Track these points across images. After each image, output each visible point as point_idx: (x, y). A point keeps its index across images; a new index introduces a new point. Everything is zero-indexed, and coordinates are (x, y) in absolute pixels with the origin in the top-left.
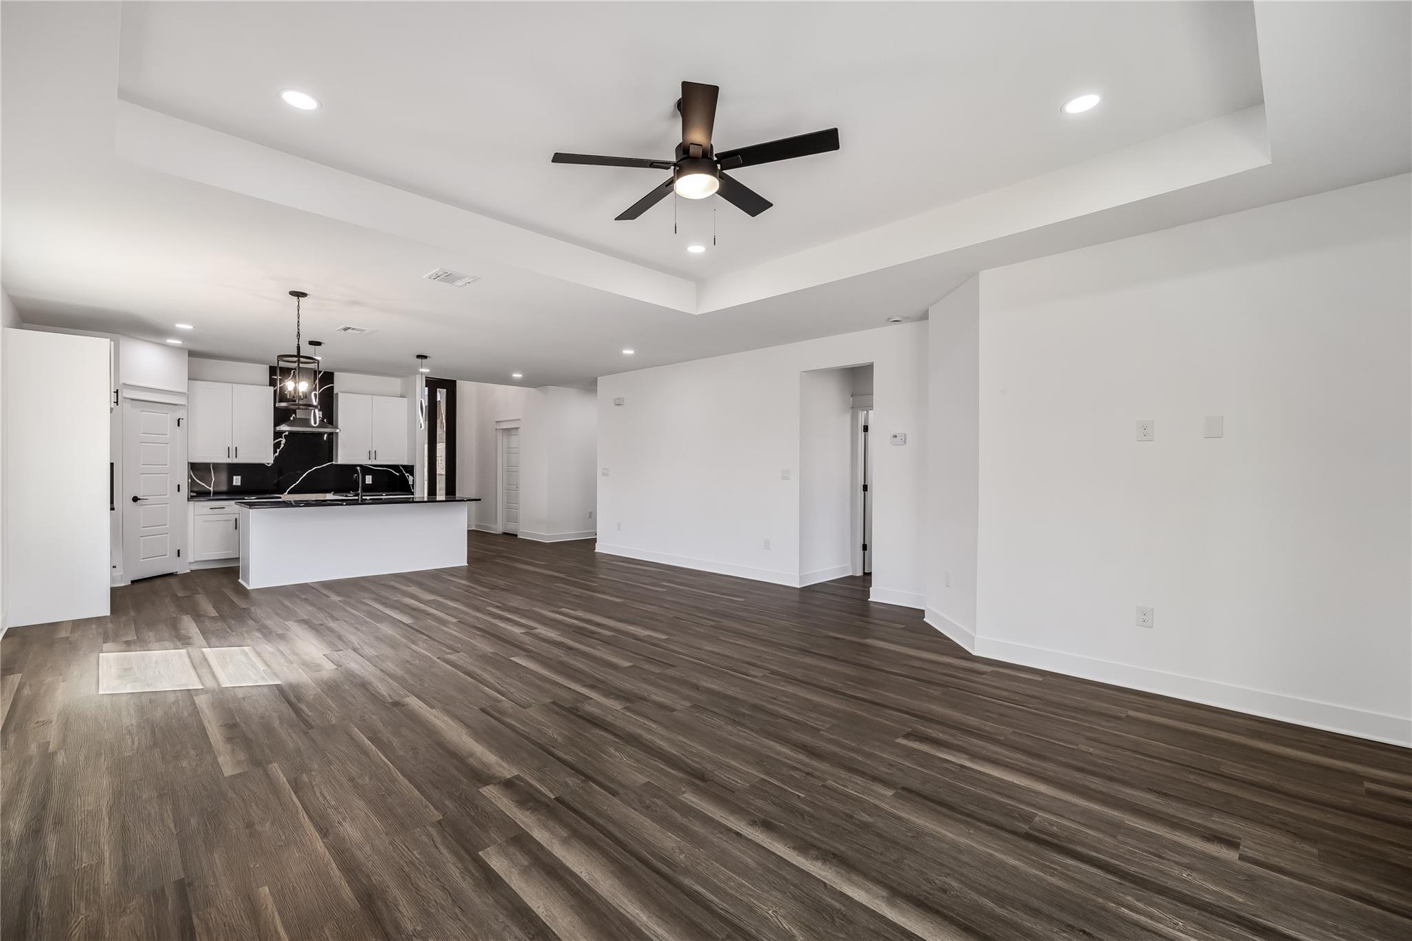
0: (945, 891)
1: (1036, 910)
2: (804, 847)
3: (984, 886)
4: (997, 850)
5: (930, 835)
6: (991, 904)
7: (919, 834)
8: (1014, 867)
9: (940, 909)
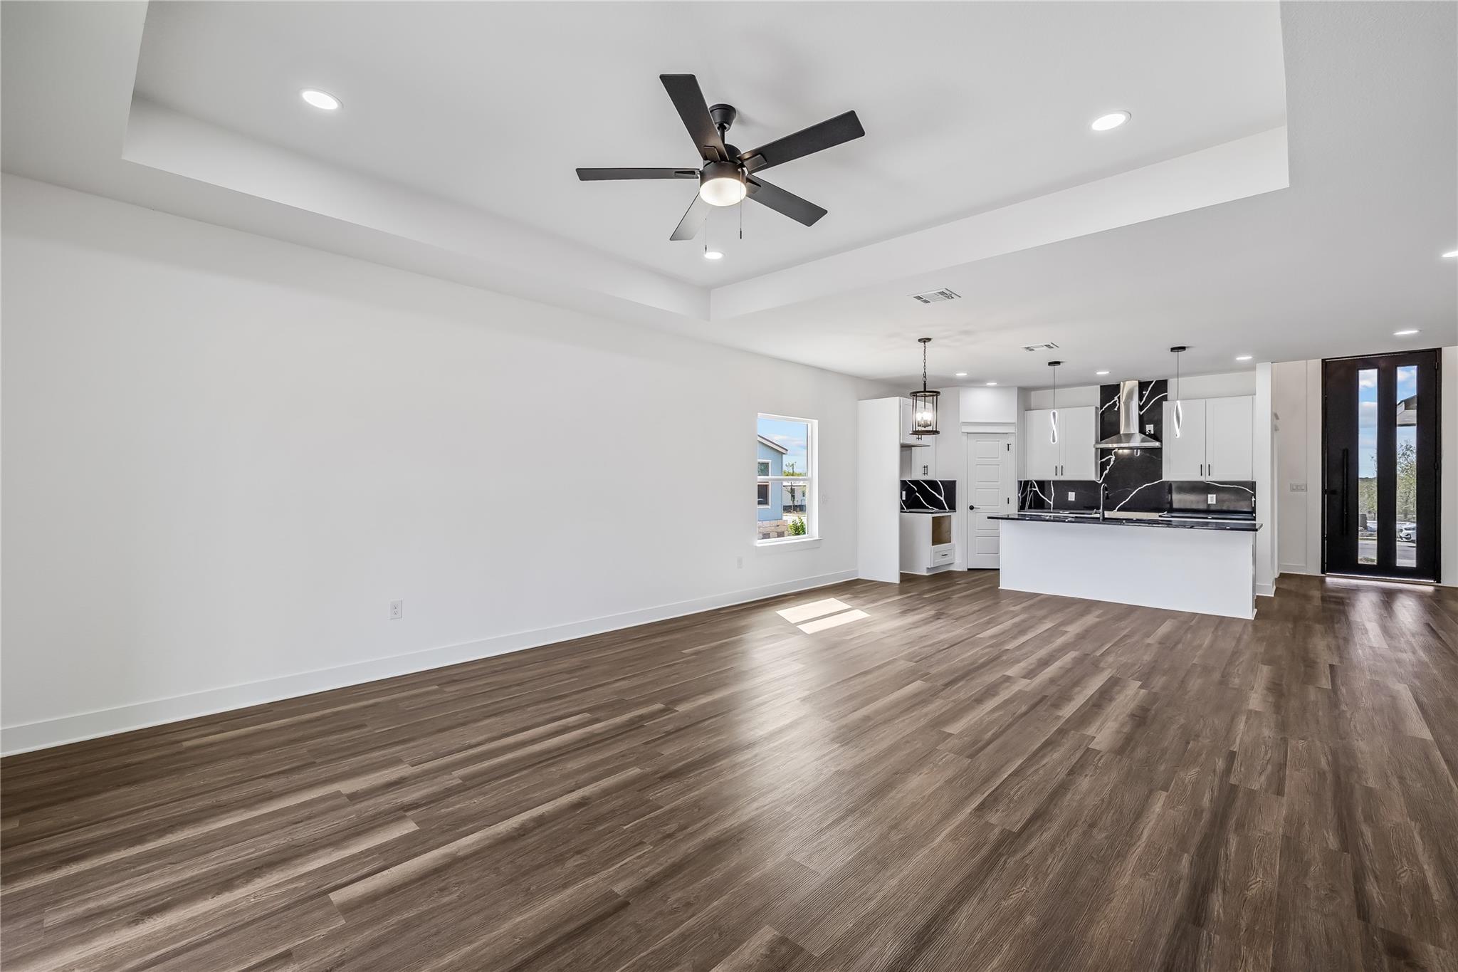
0: (442, 890)
1: (378, 946)
2: (541, 821)
3: (430, 919)
4: (475, 951)
5: (523, 905)
6: (406, 915)
7: (530, 896)
8: (441, 955)
9: (423, 882)
